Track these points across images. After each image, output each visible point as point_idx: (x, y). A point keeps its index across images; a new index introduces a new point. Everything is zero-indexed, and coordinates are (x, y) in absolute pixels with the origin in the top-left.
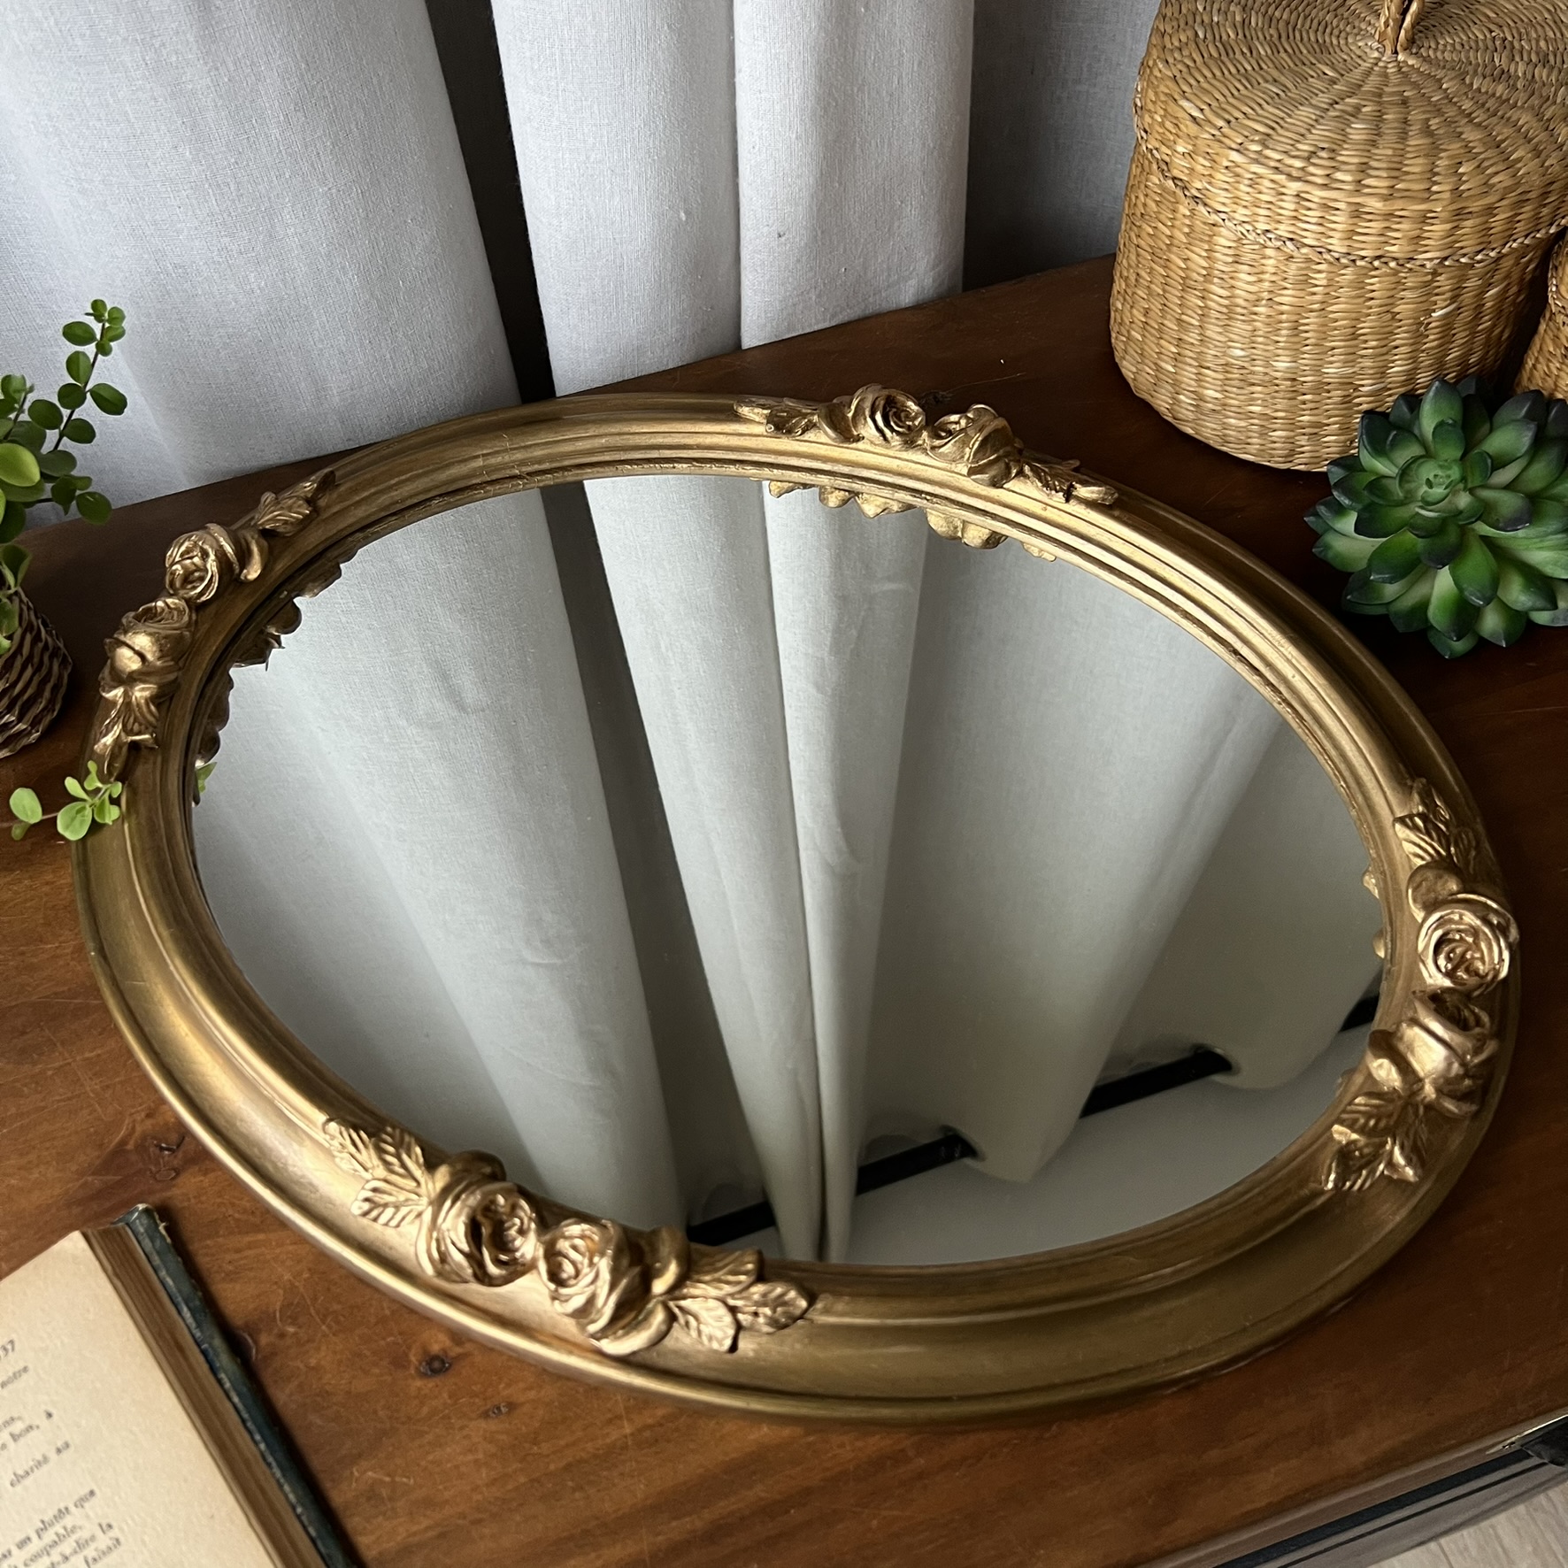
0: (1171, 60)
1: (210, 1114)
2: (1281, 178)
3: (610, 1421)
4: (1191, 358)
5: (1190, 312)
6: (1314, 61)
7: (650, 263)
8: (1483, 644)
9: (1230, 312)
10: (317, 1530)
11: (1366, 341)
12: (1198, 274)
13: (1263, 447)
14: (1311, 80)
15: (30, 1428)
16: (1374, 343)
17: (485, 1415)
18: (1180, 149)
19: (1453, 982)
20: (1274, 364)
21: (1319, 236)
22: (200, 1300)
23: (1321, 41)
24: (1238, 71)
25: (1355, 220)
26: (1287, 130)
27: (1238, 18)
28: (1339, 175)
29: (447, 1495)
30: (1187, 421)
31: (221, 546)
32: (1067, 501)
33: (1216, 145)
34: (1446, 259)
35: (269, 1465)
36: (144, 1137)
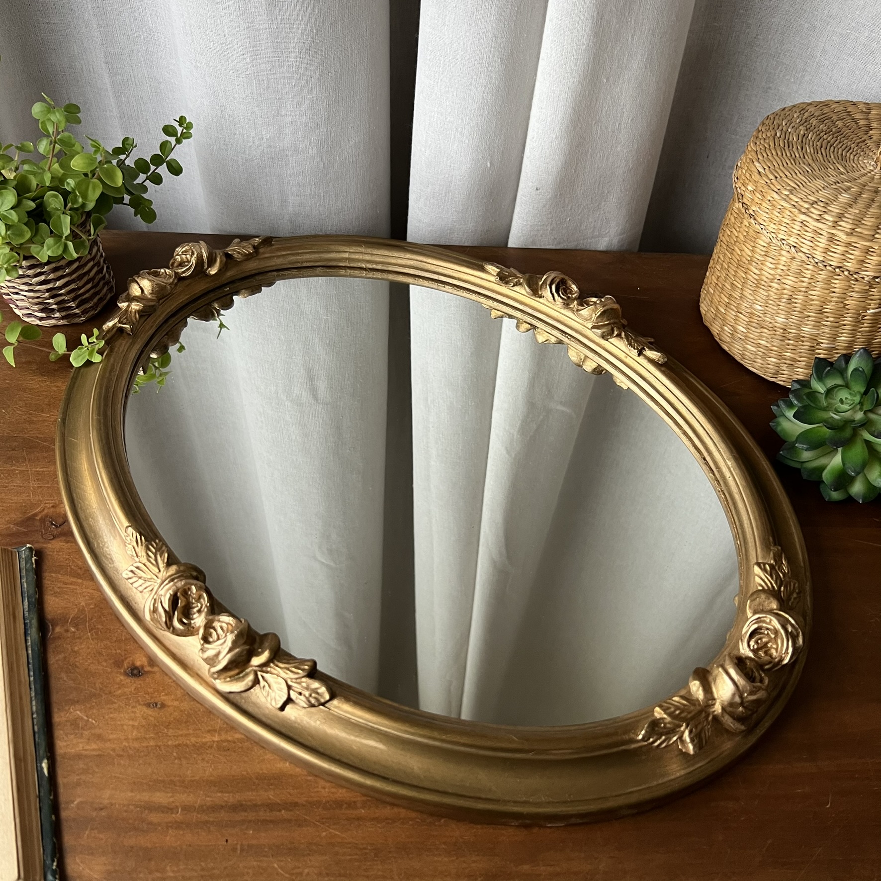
0: (758, 143)
1: (79, 510)
2: (795, 211)
3: (209, 731)
4: (734, 306)
5: (738, 280)
6: (835, 162)
7: (466, 184)
9: (758, 285)
10: (38, 729)
11: (828, 317)
12: (746, 259)
13: (762, 366)
14: (829, 169)
16: (832, 319)
17: (148, 705)
19: (755, 656)
20: (776, 318)
21: (809, 248)
22: (35, 599)
23: (844, 154)
24: (791, 156)
25: (829, 243)
26: (806, 188)
27: (802, 132)
28: (826, 216)
29: (111, 737)
30: (726, 342)
31: (202, 252)
32: (639, 355)
33: (766, 187)
35: (30, 688)
36: (46, 516)
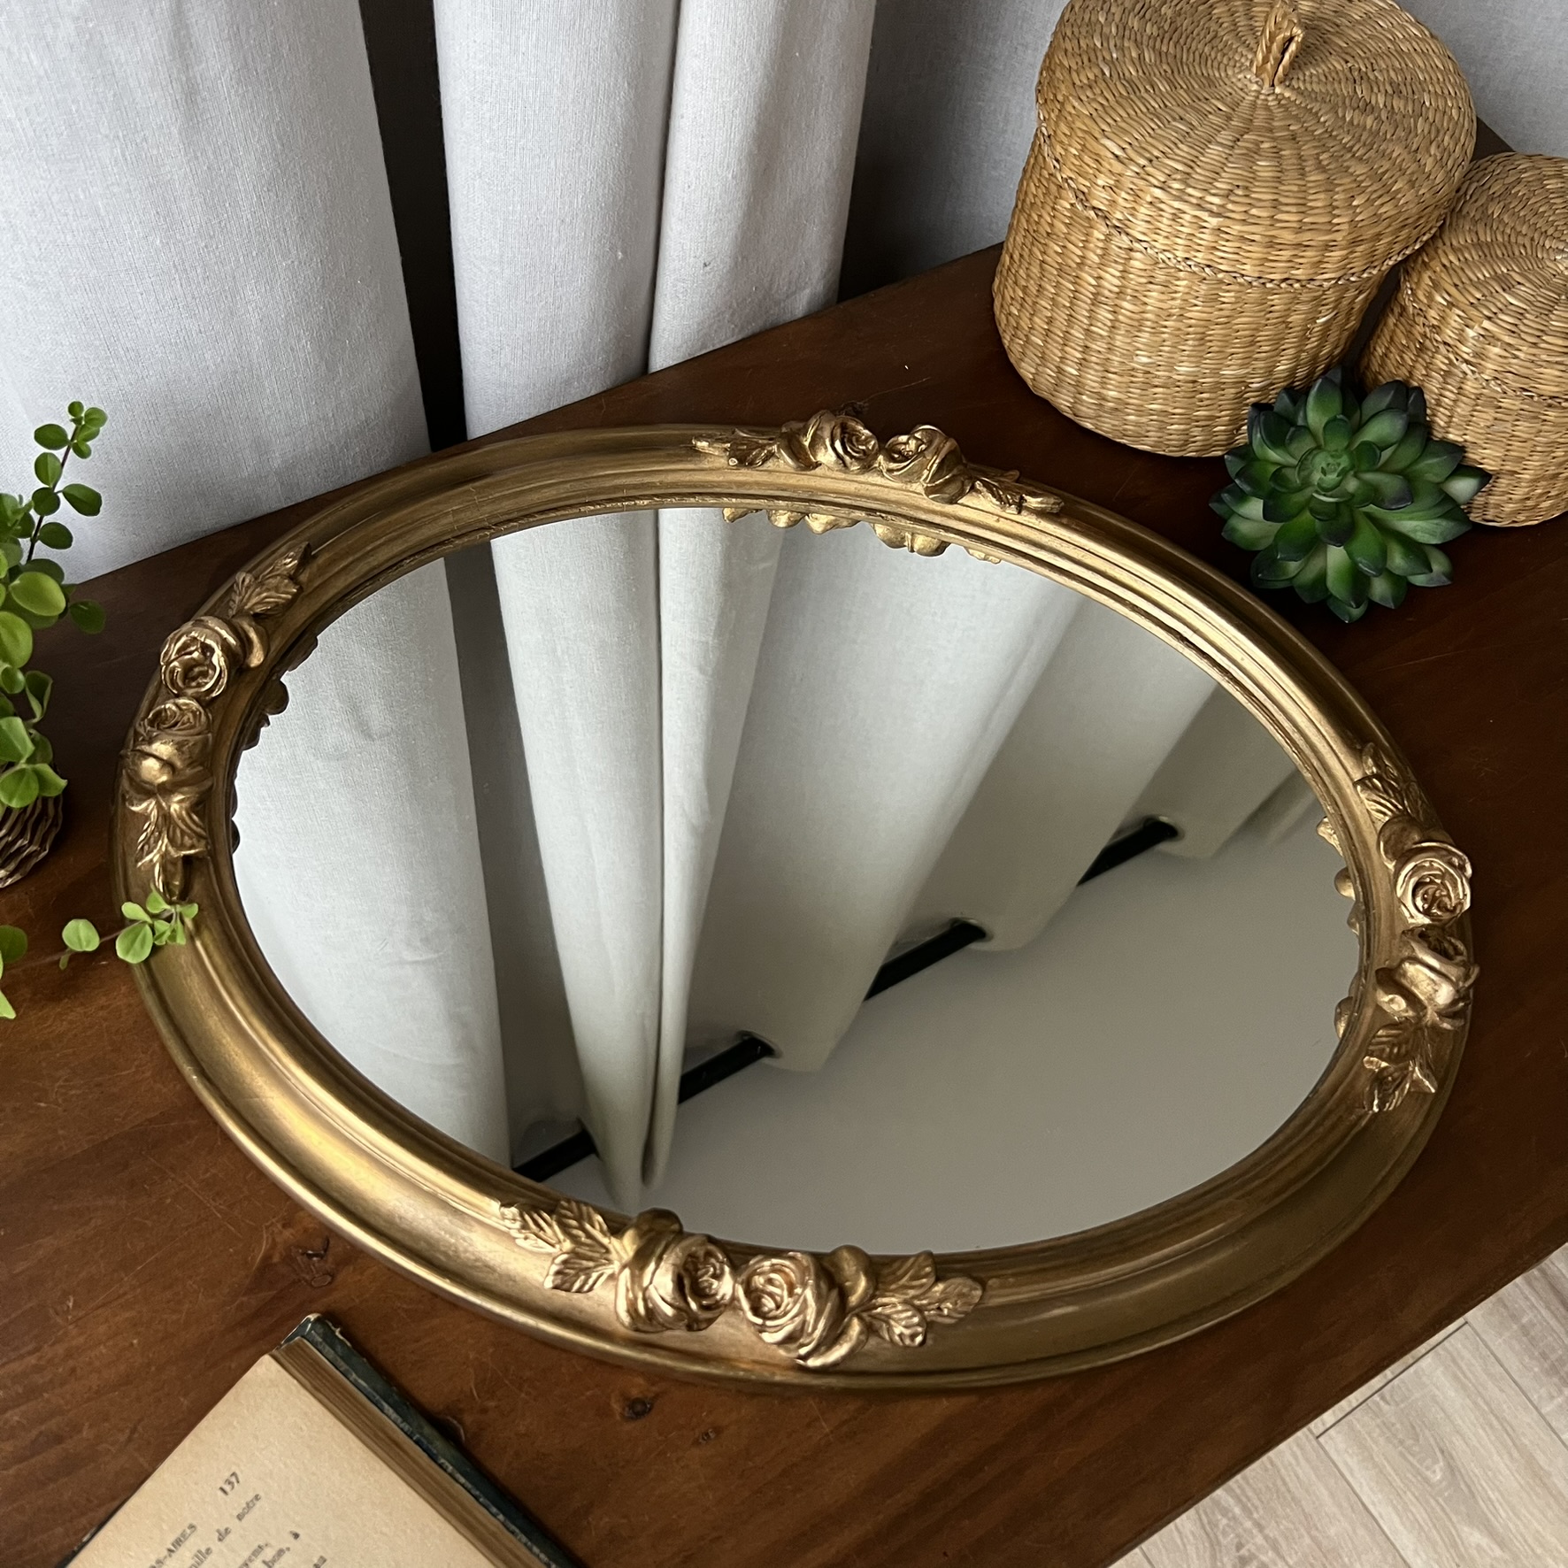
0: (1084, 98)
2: (1204, 215)
3: (809, 1425)
4: (1097, 363)
5: (1099, 324)
6: (1208, 97)
8: (1373, 607)
9: (1139, 325)
11: (1262, 347)
12: (1110, 291)
13: (1160, 439)
14: (1210, 116)
15: (280, 1553)
16: (1268, 348)
17: (697, 1443)
18: (1100, 182)
19: (1432, 920)
20: (1178, 369)
21: (1234, 263)
22: (396, 1395)
23: (1206, 74)
24: (1148, 109)
26: (1204, 168)
27: (1134, 54)
28: (1254, 211)
29: (682, 1522)
30: (1087, 418)
31: (224, 639)
32: (1019, 513)
33: (1140, 182)
34: (1339, 279)
36: (288, 1248)
